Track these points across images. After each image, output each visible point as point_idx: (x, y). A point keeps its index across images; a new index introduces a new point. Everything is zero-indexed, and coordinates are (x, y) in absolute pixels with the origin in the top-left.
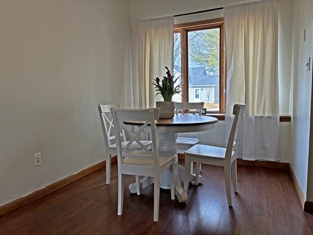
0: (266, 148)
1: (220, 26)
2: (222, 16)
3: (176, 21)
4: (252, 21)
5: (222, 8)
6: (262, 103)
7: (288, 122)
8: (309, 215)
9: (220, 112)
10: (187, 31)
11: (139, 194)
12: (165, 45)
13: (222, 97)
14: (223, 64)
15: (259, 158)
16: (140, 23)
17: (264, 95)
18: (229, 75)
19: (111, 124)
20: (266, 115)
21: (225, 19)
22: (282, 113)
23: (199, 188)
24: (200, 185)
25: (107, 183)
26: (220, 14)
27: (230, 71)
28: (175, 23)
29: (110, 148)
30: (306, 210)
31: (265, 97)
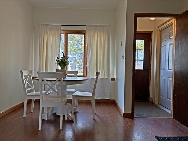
0: (105, 93)
1: (84, 34)
2: (86, 29)
3: (62, 28)
4: (99, 34)
5: (86, 26)
6: (104, 72)
7: (114, 81)
8: (125, 118)
9: (84, 76)
10: (67, 34)
11: (46, 119)
12: (56, 40)
13: (85, 69)
14: (85, 52)
15: (102, 98)
16: (41, 26)
17: (104, 69)
18: (89, 58)
19: (27, 82)
20: (105, 78)
21: (87, 31)
22: (111, 77)
23: (77, 114)
24: (77, 112)
25: (24, 117)
26: (85, 28)
27: (89, 56)
28: (61, 29)
29: (27, 95)
30: (124, 117)
31: (105, 69)
